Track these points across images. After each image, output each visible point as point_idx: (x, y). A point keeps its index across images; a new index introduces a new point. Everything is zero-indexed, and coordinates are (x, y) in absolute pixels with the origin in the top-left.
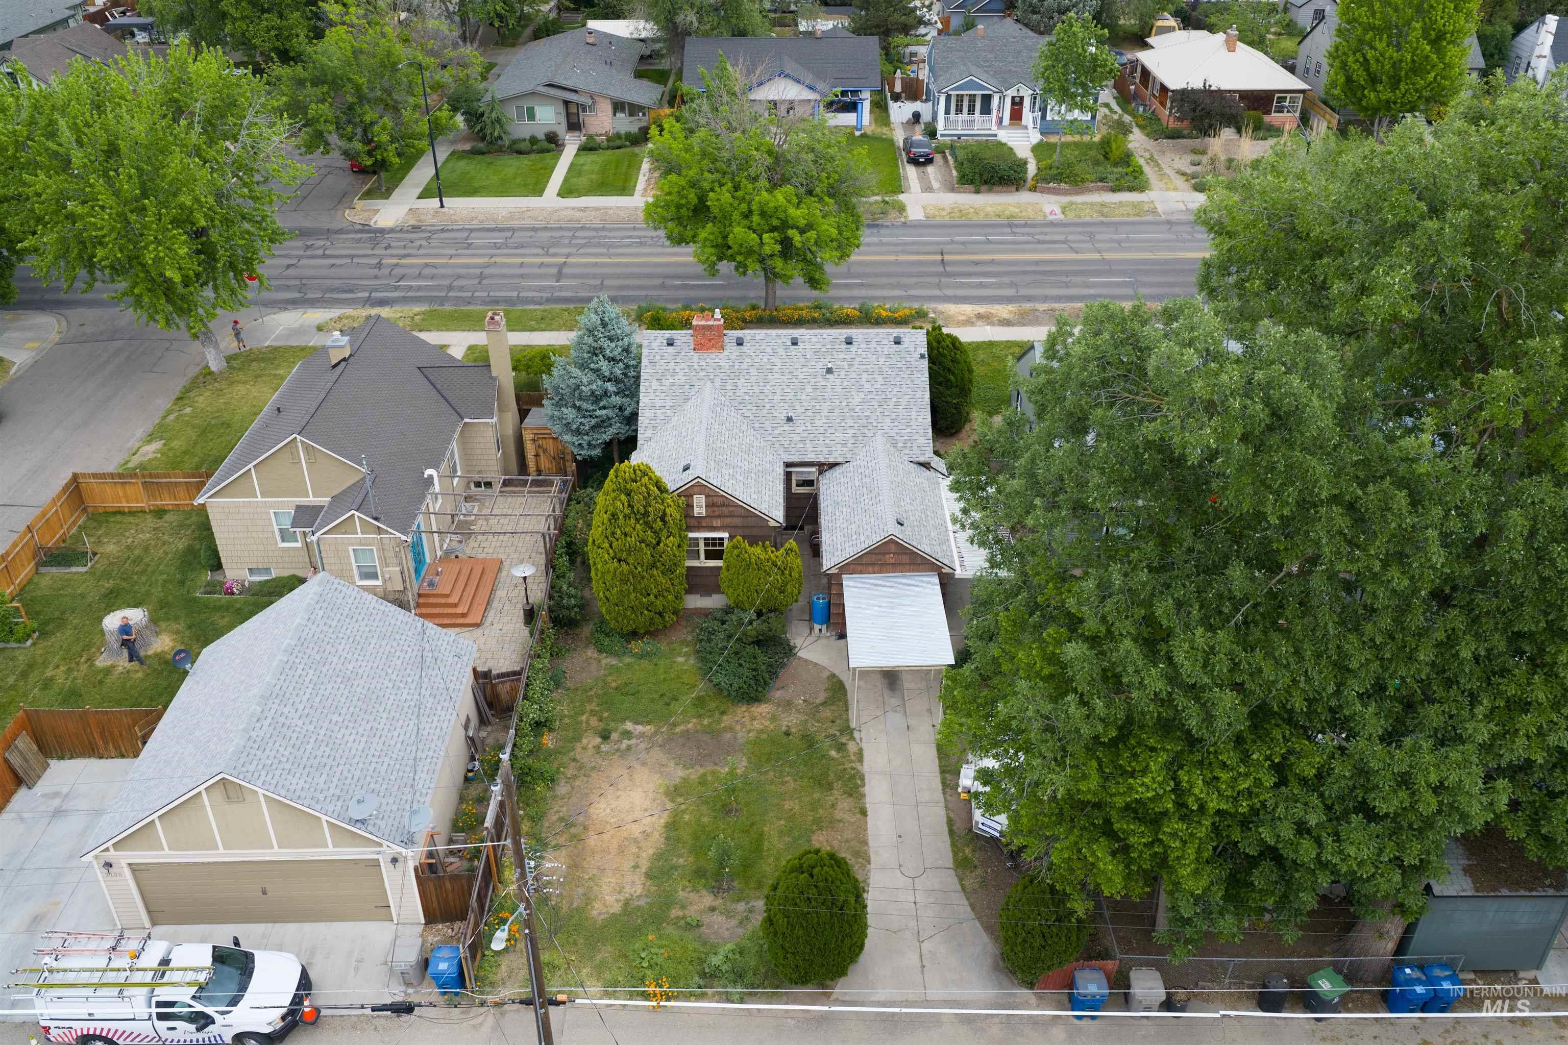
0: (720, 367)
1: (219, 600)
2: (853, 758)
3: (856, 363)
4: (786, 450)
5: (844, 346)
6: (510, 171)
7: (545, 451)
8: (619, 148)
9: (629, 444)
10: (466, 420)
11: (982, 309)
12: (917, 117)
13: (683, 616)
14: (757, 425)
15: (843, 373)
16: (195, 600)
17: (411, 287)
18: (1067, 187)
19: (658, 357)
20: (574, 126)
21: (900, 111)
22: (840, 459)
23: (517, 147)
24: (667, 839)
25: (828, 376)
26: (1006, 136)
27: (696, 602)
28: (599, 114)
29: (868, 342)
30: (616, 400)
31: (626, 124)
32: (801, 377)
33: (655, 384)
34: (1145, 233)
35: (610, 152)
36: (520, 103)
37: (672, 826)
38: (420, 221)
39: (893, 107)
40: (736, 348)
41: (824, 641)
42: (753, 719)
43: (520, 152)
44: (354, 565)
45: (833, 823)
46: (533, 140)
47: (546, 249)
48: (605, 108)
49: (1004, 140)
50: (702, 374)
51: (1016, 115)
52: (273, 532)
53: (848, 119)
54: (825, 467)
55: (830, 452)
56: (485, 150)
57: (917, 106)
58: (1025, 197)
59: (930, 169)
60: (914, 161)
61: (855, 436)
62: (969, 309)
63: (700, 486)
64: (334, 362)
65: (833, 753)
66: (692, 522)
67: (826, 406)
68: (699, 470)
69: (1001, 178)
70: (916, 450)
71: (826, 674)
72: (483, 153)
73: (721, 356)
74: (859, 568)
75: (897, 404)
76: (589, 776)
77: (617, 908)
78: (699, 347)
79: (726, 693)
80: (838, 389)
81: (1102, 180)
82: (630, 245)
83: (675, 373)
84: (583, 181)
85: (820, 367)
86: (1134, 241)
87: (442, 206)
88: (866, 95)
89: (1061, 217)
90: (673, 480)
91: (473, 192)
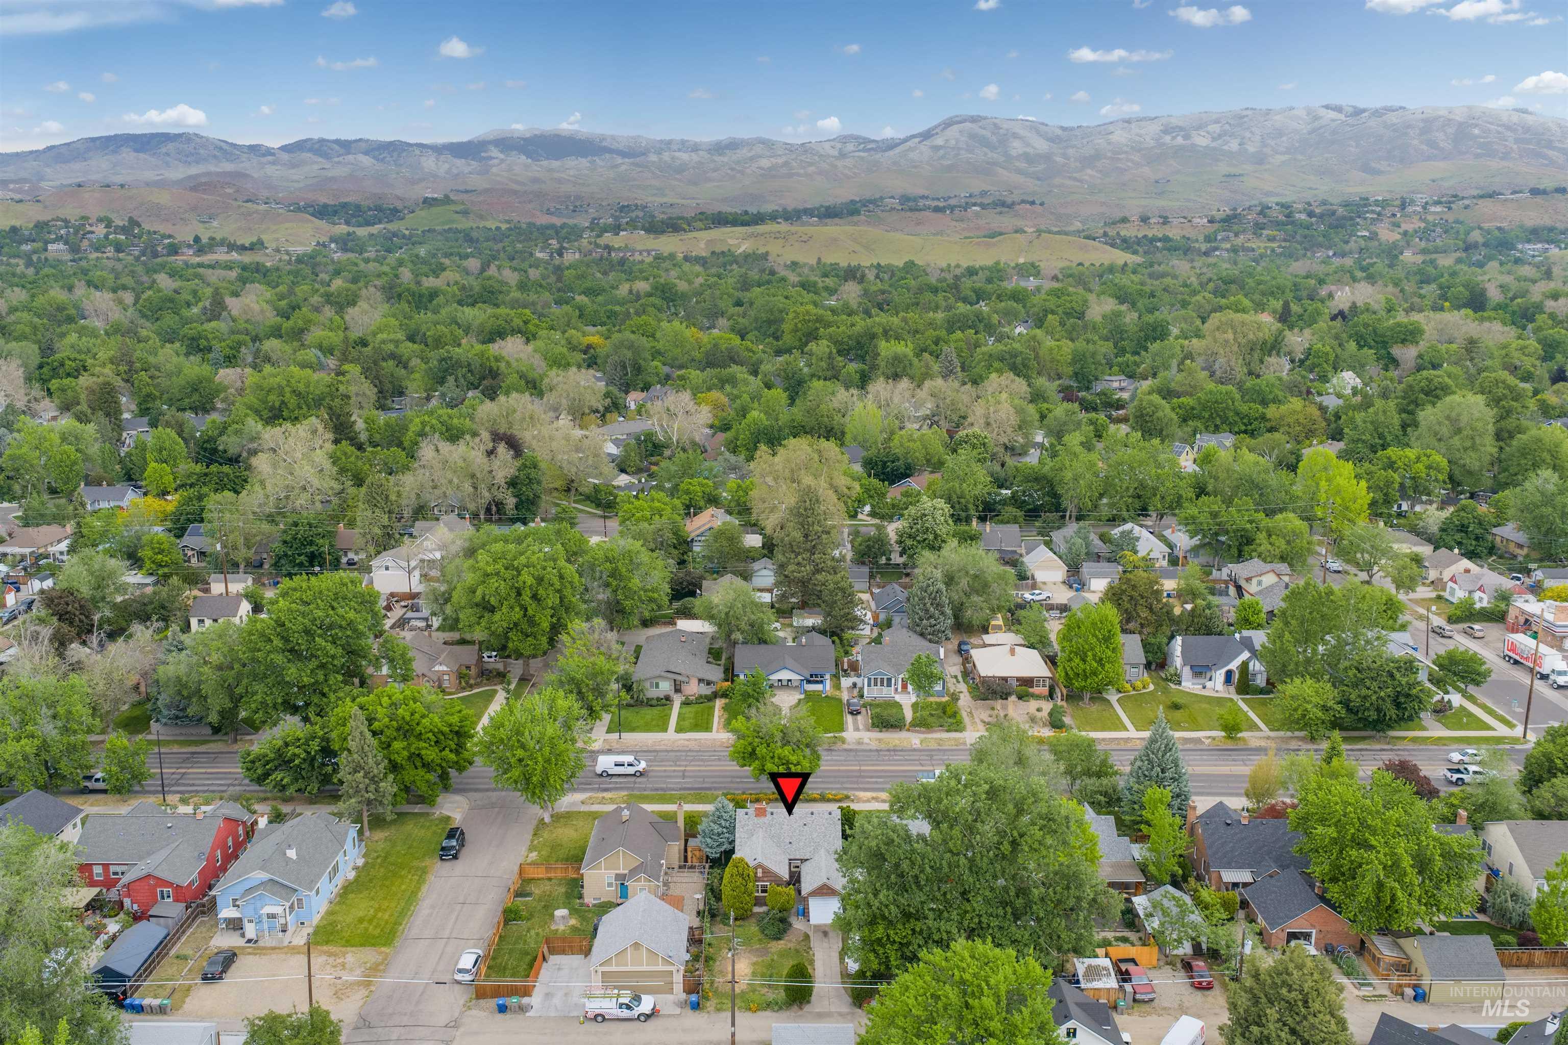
0: (765, 823)
1: (586, 909)
3: (814, 822)
4: (789, 854)
6: (648, 717)
7: (696, 855)
8: (702, 703)
9: (732, 851)
10: (669, 843)
11: (874, 794)
12: (855, 685)
13: (753, 915)
14: (779, 844)
15: (809, 826)
16: (576, 906)
18: (925, 729)
19: (742, 820)
20: (678, 690)
21: (846, 682)
22: (808, 858)
23: (649, 703)
25: (804, 827)
26: (898, 698)
27: (757, 909)
28: (691, 685)
30: (726, 835)
31: (706, 690)
32: (795, 826)
33: (741, 829)
34: (958, 755)
35: (697, 706)
36: (652, 681)
37: (756, 973)
38: (610, 747)
39: (843, 680)
40: (770, 816)
41: (801, 922)
42: (779, 945)
43: (651, 706)
46: (658, 699)
48: (694, 682)
49: (897, 701)
50: (759, 825)
51: (904, 687)
52: (606, 884)
53: (819, 687)
54: (803, 861)
55: (805, 856)
56: (634, 705)
57: (855, 679)
58: (904, 734)
59: (859, 717)
60: (851, 713)
61: (813, 850)
62: (869, 794)
63: (760, 866)
64: (623, 821)
66: (757, 879)
67: (803, 839)
68: (759, 860)
69: (893, 724)
71: (803, 931)
72: (634, 707)
73: (765, 819)
74: (814, 895)
75: (829, 838)
78: (757, 816)
80: (808, 832)
81: (941, 725)
83: (748, 826)
84: (687, 723)
85: (801, 823)
87: (620, 737)
88: (828, 676)
89: (920, 746)
90: (752, 864)
91: (633, 730)
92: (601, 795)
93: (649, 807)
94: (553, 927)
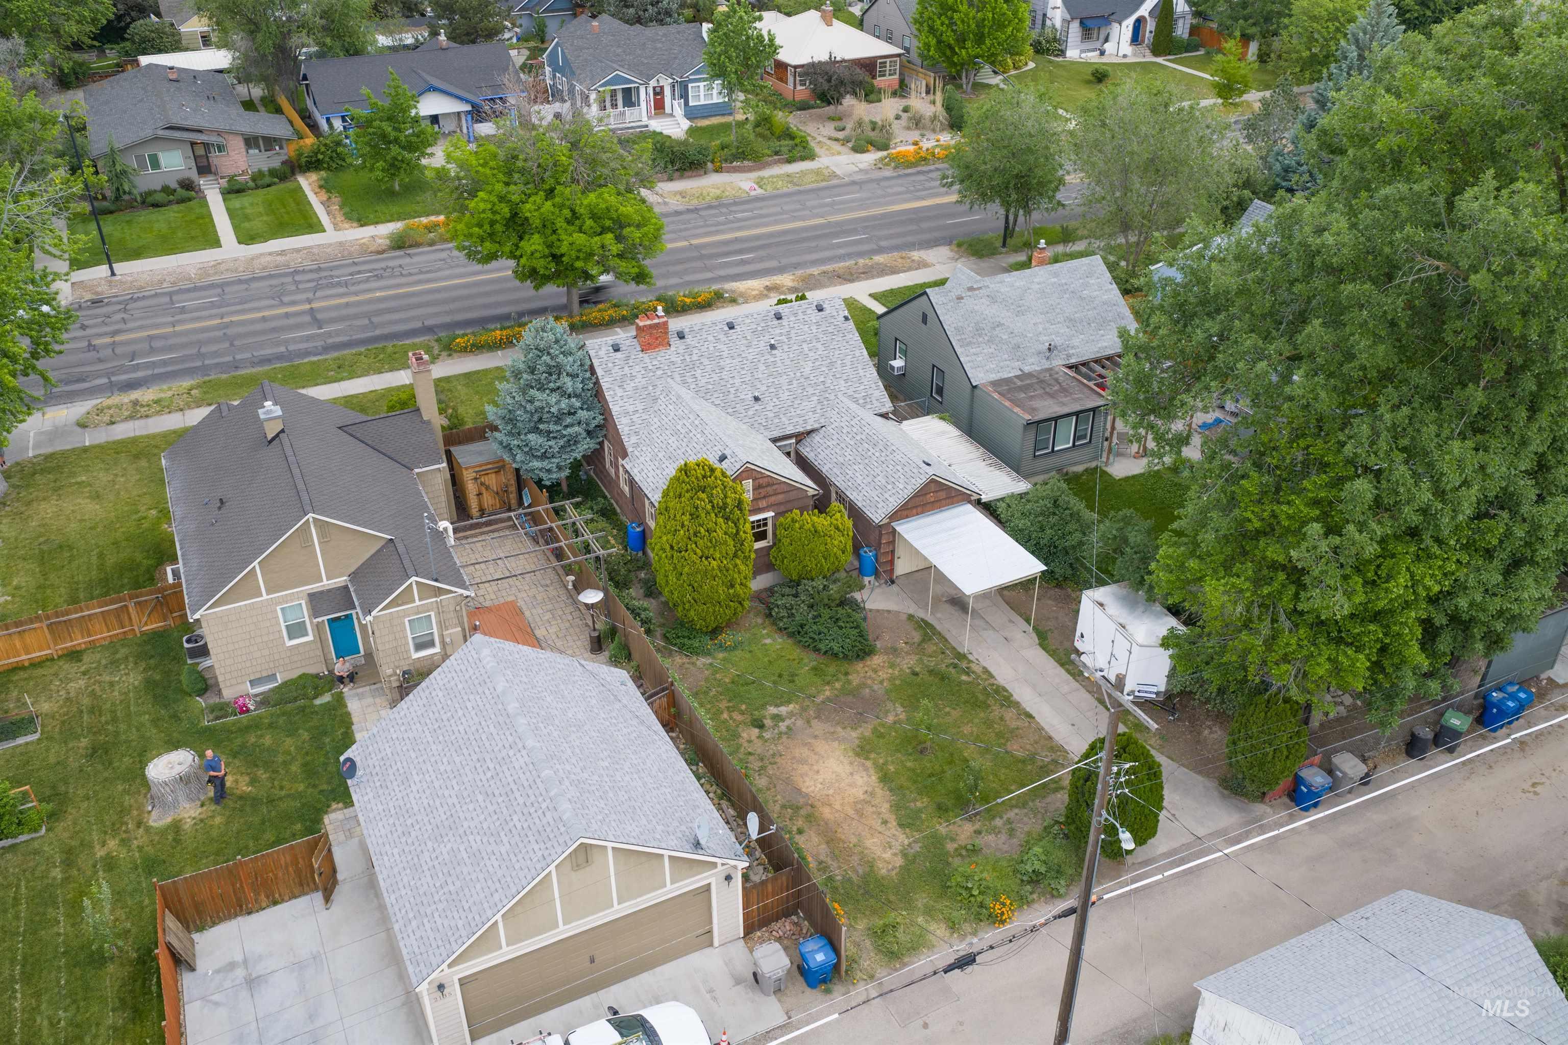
0: (673, 363)
1: (239, 721)
2: (984, 676)
3: (793, 335)
4: (766, 428)
5: (776, 322)
7: (487, 488)
8: (269, 186)
10: (417, 470)
14: (730, 410)
15: (786, 347)
16: (208, 729)
17: (153, 363)
18: (750, 164)
19: (610, 365)
20: (205, 169)
22: (816, 426)
23: (150, 200)
24: (891, 790)
25: (774, 352)
26: (655, 126)
28: (232, 153)
29: (796, 314)
30: (583, 415)
31: (264, 160)
32: (750, 357)
33: (620, 392)
34: (848, 194)
35: (261, 192)
36: (139, 152)
37: (885, 778)
38: (97, 293)
40: (679, 342)
41: (877, 591)
42: (875, 671)
43: (156, 205)
44: (410, 637)
45: (1014, 733)
46: (166, 189)
47: (278, 296)
48: (236, 146)
49: (658, 130)
50: (659, 372)
51: (659, 106)
52: (280, 631)
54: (803, 436)
55: (805, 422)
56: (112, 208)
61: (820, 402)
63: (748, 471)
64: (270, 437)
65: (964, 678)
67: (784, 380)
68: (741, 456)
69: (692, 163)
70: (876, 404)
71: (904, 617)
72: (111, 212)
73: (669, 352)
74: (905, 513)
75: (843, 365)
76: (775, 763)
77: (899, 861)
78: (646, 348)
79: (841, 655)
80: (788, 362)
81: (777, 153)
82: (367, 280)
83: (632, 378)
84: (253, 225)
85: (763, 345)
86: (841, 203)
87: (113, 274)
89: (760, 191)
91: (136, 254)
92: (127, 398)
93: (323, 392)
94: (158, 820)
